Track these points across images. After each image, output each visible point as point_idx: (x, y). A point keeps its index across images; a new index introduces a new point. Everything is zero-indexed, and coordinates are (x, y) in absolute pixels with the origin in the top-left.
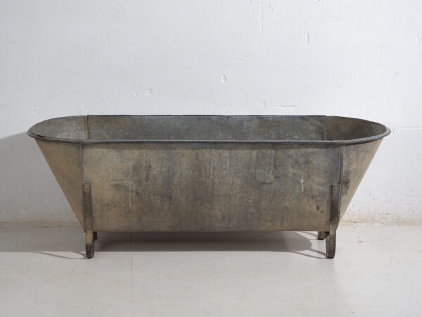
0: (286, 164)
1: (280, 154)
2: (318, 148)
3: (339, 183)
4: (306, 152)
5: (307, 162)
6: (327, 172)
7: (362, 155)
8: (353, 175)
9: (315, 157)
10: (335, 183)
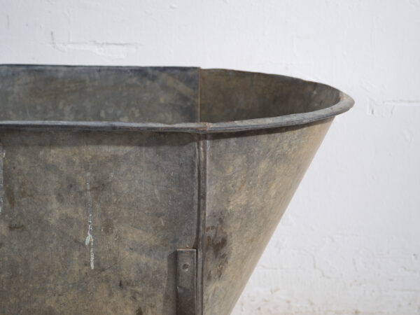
0: (40, 189)
1: (22, 159)
2: (130, 144)
3: (196, 247)
4: (95, 157)
5: (101, 186)
6: (159, 215)
7: (263, 166)
8: (238, 225)
9: (123, 169)
10: (185, 247)
